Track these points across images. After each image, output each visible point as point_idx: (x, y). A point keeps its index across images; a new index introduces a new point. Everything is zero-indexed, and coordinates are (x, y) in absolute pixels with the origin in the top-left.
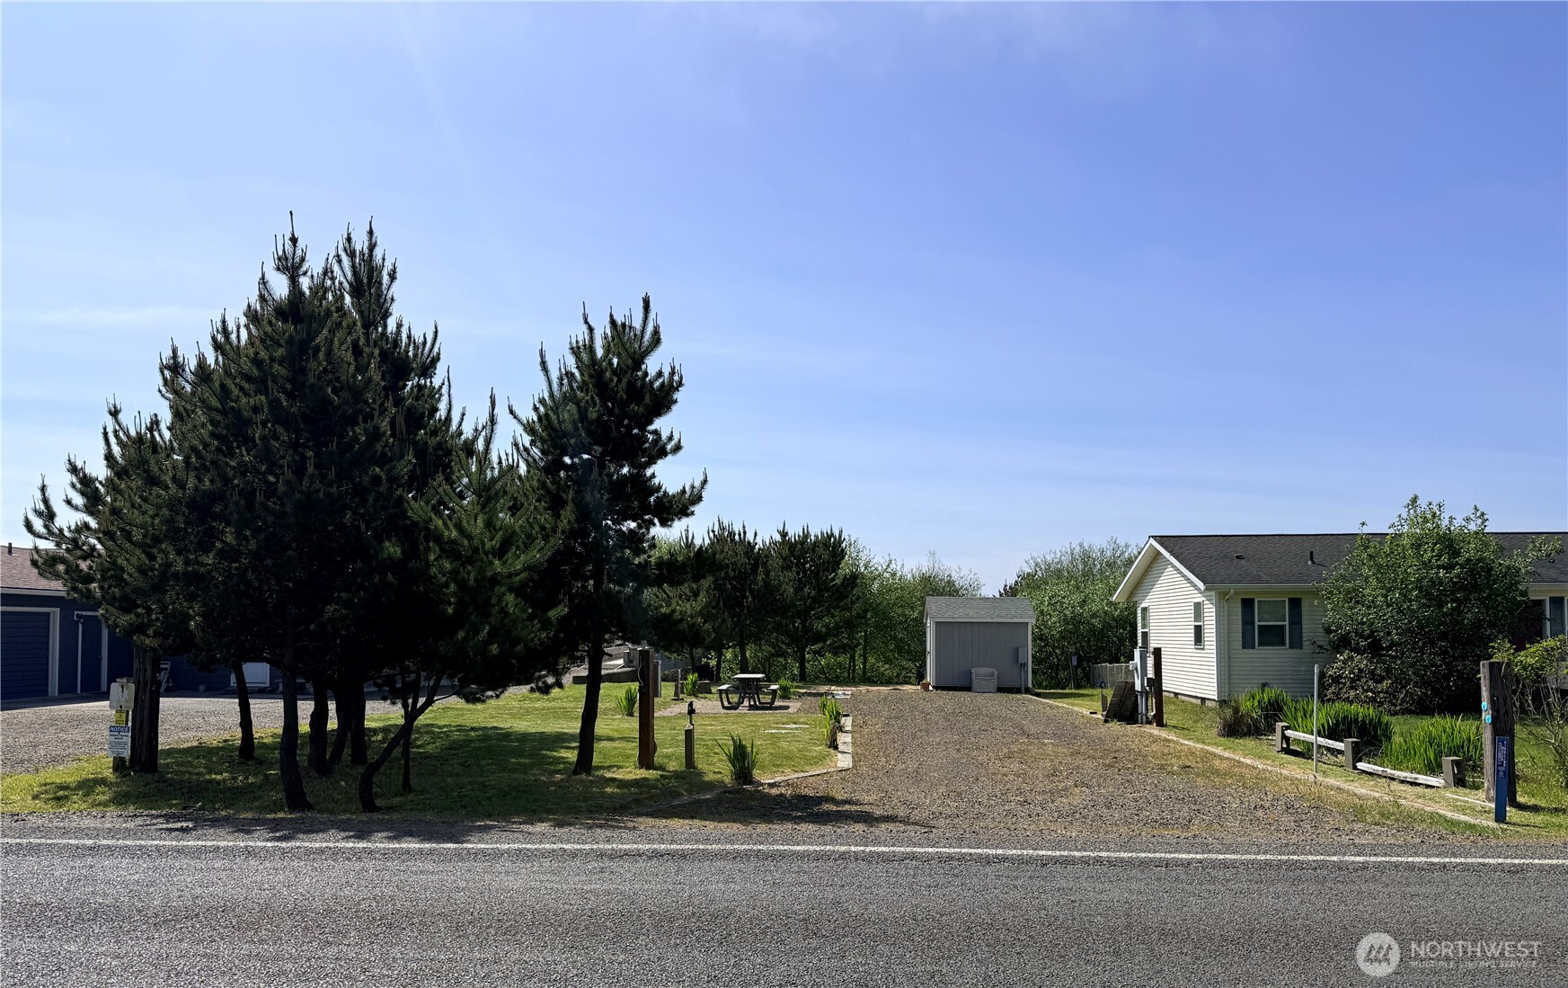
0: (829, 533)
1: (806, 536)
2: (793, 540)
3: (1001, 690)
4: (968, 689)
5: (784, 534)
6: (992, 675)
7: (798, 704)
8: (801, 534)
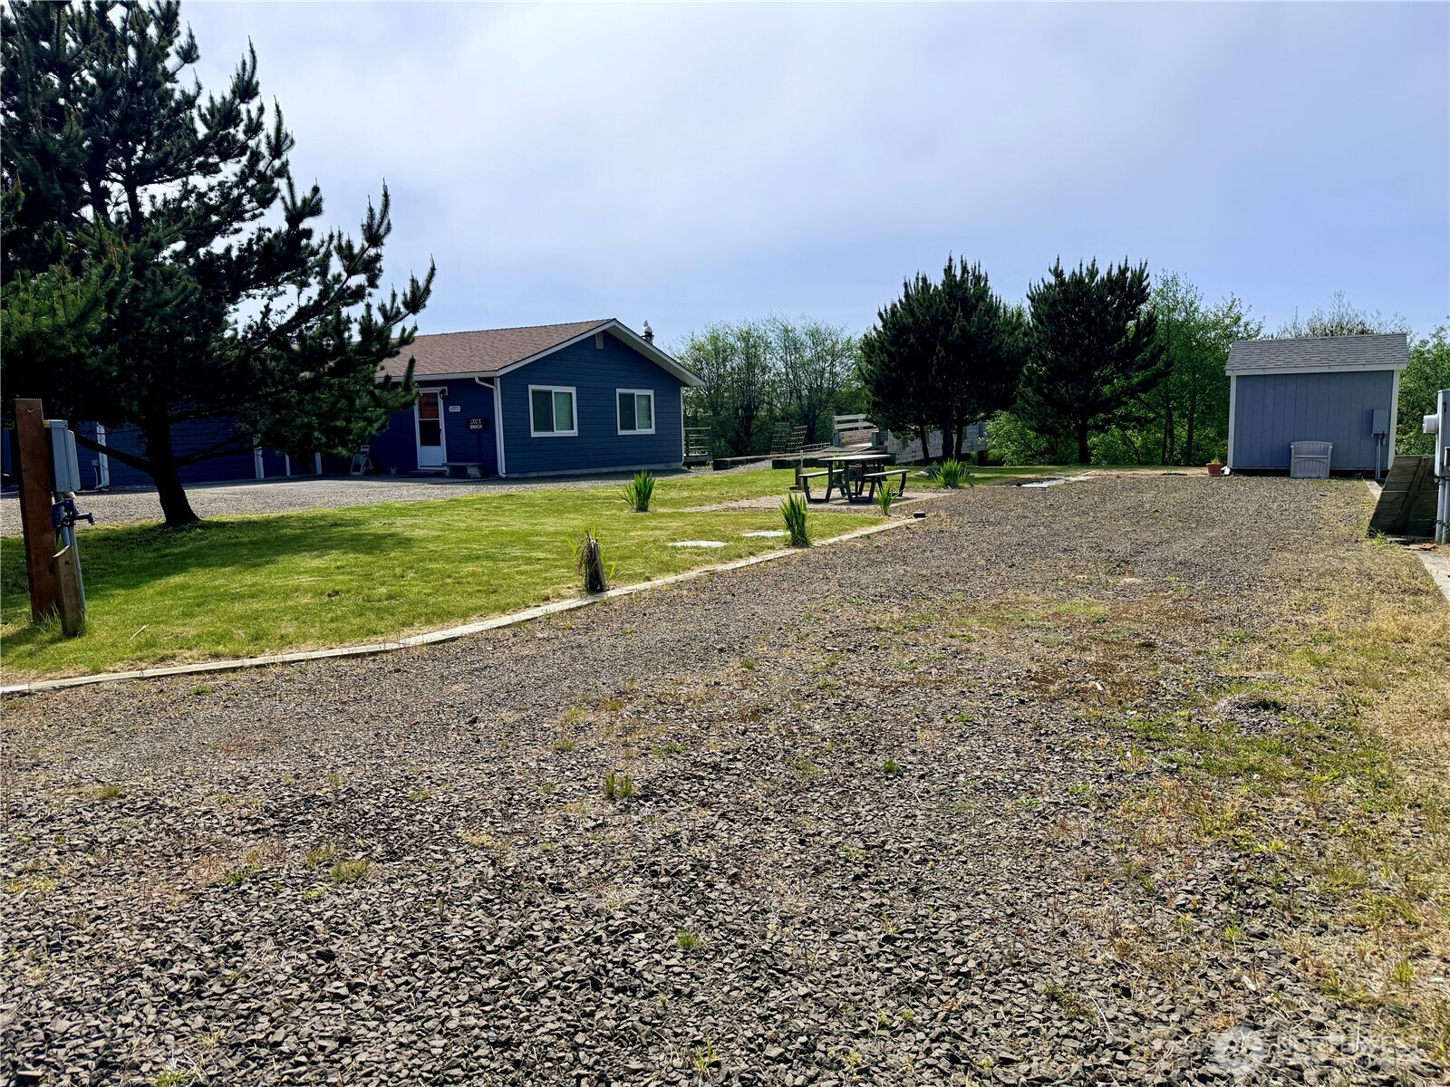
0: (1123, 267)
2: (1068, 281)
3: (1339, 473)
4: (1285, 473)
5: (1058, 274)
6: (1323, 452)
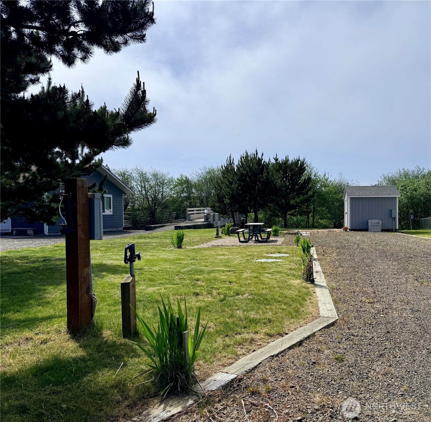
0: (298, 159)
1: (287, 160)
2: (281, 162)
3: (383, 230)
4: (366, 230)
6: (378, 223)
7: (283, 239)
8: (285, 160)
